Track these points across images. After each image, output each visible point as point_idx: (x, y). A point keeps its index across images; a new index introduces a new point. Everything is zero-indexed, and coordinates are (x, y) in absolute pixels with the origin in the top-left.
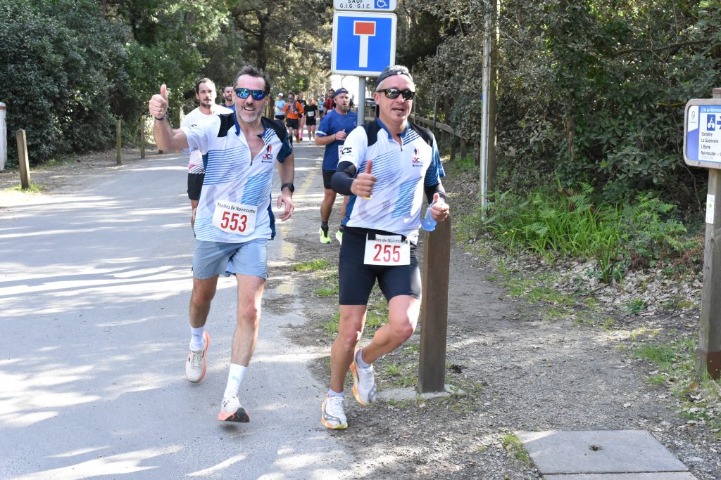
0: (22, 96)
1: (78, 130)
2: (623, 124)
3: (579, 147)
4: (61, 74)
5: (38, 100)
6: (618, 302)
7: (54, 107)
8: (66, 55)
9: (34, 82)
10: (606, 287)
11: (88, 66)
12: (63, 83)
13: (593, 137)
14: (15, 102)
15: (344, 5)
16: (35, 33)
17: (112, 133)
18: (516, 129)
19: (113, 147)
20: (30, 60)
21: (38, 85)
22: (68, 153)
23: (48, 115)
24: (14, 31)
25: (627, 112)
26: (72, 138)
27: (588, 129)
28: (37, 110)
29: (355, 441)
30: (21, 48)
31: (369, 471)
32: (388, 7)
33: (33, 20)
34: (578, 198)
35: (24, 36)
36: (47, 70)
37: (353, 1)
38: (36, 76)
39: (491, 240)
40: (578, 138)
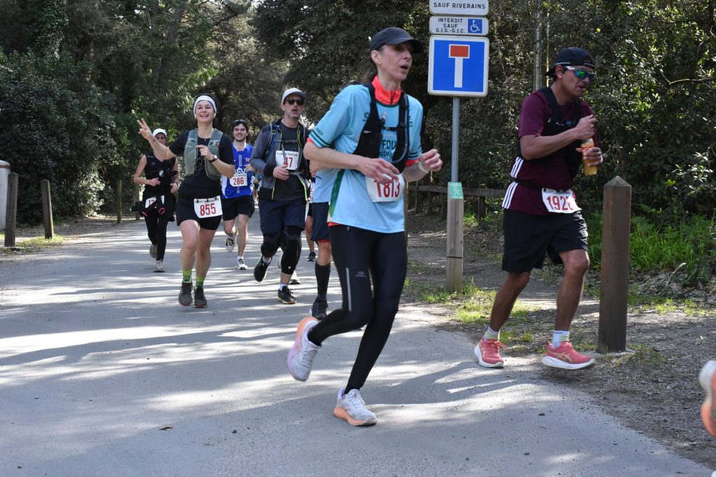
0: (27, 155)
2: (672, 152)
3: (632, 174)
4: (64, 134)
5: (42, 159)
6: (711, 301)
7: (57, 167)
8: (67, 115)
9: (39, 142)
10: (693, 290)
11: (86, 129)
12: (66, 144)
13: (645, 164)
14: (19, 161)
15: (440, 30)
16: (39, 94)
20: (34, 120)
21: (42, 144)
22: (66, 214)
23: (51, 174)
24: (18, 92)
25: (675, 141)
27: (640, 157)
28: (41, 169)
30: (25, 109)
32: (481, 32)
33: (37, 83)
34: (637, 219)
35: (29, 96)
36: (51, 130)
37: (449, 26)
38: (41, 136)
39: (548, 265)
40: (631, 166)
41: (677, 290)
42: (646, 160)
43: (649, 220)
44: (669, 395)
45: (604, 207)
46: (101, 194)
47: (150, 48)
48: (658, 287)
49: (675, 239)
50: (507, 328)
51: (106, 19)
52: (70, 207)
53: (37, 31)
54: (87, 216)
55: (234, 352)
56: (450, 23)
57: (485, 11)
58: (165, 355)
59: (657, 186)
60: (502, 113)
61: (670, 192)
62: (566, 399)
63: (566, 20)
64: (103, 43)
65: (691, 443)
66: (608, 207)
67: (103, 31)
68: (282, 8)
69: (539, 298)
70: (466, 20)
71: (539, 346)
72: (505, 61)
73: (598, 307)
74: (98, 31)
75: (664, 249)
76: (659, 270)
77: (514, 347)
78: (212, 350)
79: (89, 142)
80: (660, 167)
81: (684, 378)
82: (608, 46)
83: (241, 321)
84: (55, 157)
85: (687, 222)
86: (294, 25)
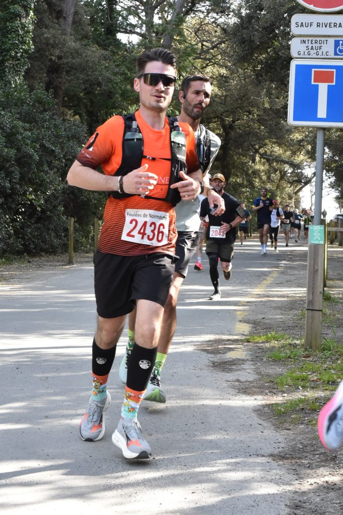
1: (29, 230)
4: (13, 169)
12: (15, 178)
15: (302, 53)
17: (65, 237)
19: (66, 251)
22: (19, 253)
26: (23, 238)
29: (299, 465)
31: (310, 487)
56: (314, 45)
70: (331, 41)
74: (67, 57)
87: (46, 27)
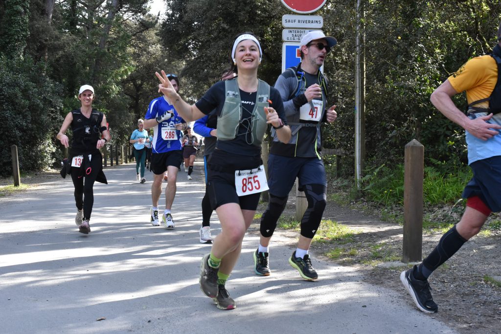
3: (424, 137)
4: (26, 113)
5: (12, 131)
7: (23, 136)
8: (29, 100)
9: (10, 119)
11: (43, 109)
12: (29, 120)
13: (433, 130)
15: (290, 39)
16: (9, 85)
18: (373, 131)
20: (6, 103)
21: (12, 120)
22: (29, 169)
23: (18, 141)
27: (429, 126)
28: (12, 138)
33: (9, 77)
34: (428, 169)
35: (2, 86)
36: (18, 110)
37: (296, 36)
38: (11, 114)
39: (366, 201)
40: (423, 132)
41: (457, 218)
42: (434, 128)
43: (437, 169)
44: (453, 292)
45: (405, 160)
46: (53, 155)
47: (87, 52)
48: (444, 216)
49: (455, 183)
50: (339, 246)
51: (57, 32)
52: (32, 164)
53: (7, 40)
54: (44, 170)
55: (149, 265)
56: (297, 34)
57: (321, 26)
58: (99, 268)
59: (442, 146)
60: (333, 96)
61: (450, 149)
62: (381, 295)
63: (377, 31)
64: (54, 49)
65: (468, 325)
66: (408, 161)
67: (54, 41)
68: (180, 24)
69: (361, 224)
71: (362, 258)
72: (335, 60)
73: (402, 230)
74: (51, 40)
75: (447, 190)
76: (444, 204)
77: (344, 259)
78: (133, 263)
79: (44, 118)
80: (444, 133)
81: (463, 280)
82: (406, 48)
83: (152, 243)
84: (21, 129)
85: (462, 171)
86: (188, 36)
87: (36, 20)
